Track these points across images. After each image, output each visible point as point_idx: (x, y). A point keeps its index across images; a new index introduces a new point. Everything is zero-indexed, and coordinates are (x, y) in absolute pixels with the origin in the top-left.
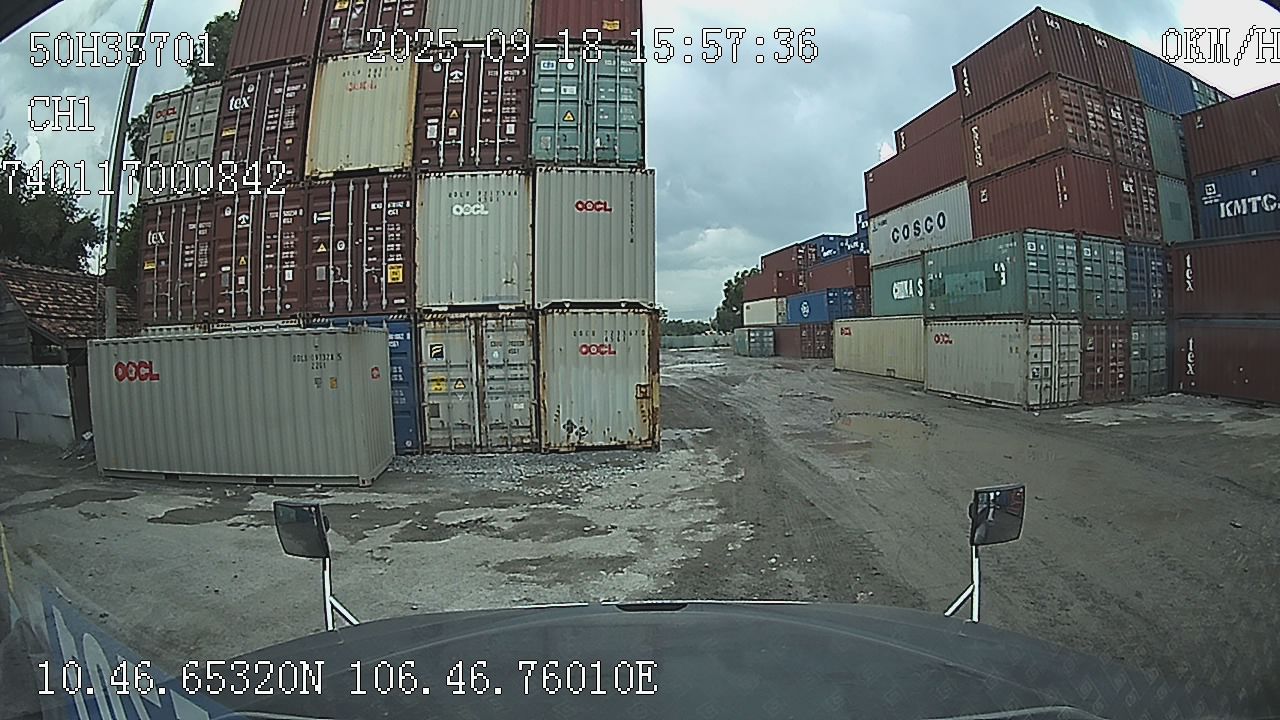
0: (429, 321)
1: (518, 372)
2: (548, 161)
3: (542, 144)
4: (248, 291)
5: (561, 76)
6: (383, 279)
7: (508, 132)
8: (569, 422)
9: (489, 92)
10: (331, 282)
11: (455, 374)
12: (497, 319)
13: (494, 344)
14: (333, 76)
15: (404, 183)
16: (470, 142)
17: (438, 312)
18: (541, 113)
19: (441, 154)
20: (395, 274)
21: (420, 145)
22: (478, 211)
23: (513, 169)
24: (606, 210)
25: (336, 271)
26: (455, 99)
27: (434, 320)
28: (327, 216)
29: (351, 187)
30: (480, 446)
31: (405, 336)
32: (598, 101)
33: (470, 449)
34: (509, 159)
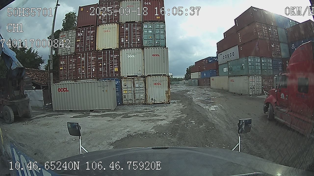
0: (123, 79)
1: (142, 89)
2: (146, 46)
3: (145, 43)
4: (85, 73)
5: (148, 29)
6: (114, 71)
7: (138, 40)
8: (152, 98)
9: (134, 32)
10: (103, 71)
11: (129, 89)
12: (137, 78)
13: (137, 83)
14: (100, 29)
15: (117, 51)
16: (130, 43)
17: (125, 77)
18: (145, 36)
19: (125, 45)
20: (116, 69)
21: (120, 43)
22: (133, 57)
23: (139, 48)
24: (159, 56)
25: (104, 69)
26: (127, 34)
27: (125, 79)
28: (101, 58)
29: (106, 52)
30: (134, 104)
31: (119, 82)
32: (156, 34)
33: (132, 104)
34: (139, 46)
